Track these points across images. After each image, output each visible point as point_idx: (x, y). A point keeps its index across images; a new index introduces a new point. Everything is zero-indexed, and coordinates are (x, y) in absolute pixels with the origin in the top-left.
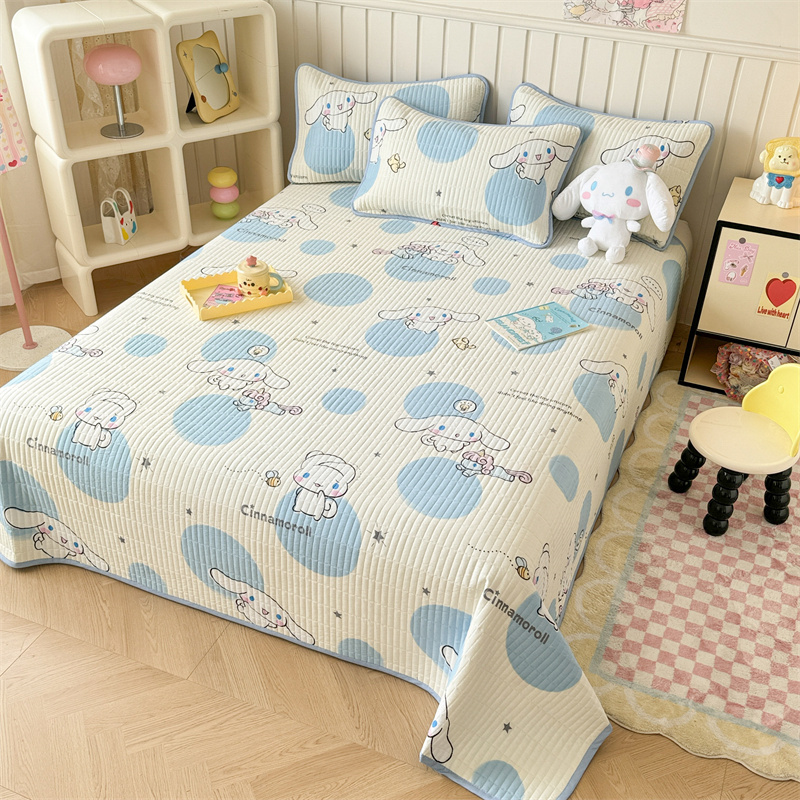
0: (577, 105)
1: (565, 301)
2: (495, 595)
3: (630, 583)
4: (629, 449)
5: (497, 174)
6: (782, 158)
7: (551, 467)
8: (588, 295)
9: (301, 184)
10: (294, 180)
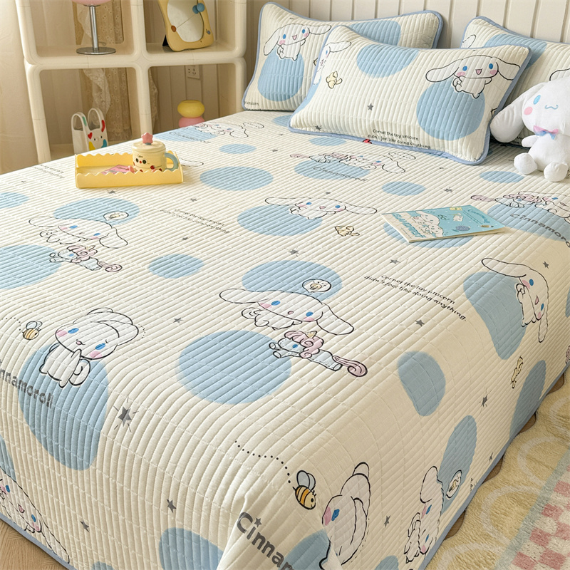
0: (532, 37)
1: (484, 207)
2: (253, 525)
3: (521, 555)
4: (555, 394)
5: (432, 87)
7: (400, 364)
8: (514, 204)
9: (252, 110)
10: (247, 106)
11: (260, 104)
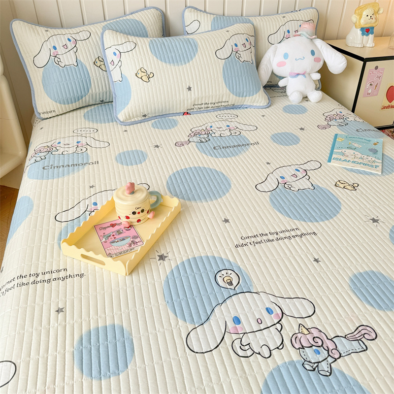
1: (337, 131)
5: (226, 63)
6: (369, 17)
9: (50, 118)
10: (43, 116)
11: (56, 111)
